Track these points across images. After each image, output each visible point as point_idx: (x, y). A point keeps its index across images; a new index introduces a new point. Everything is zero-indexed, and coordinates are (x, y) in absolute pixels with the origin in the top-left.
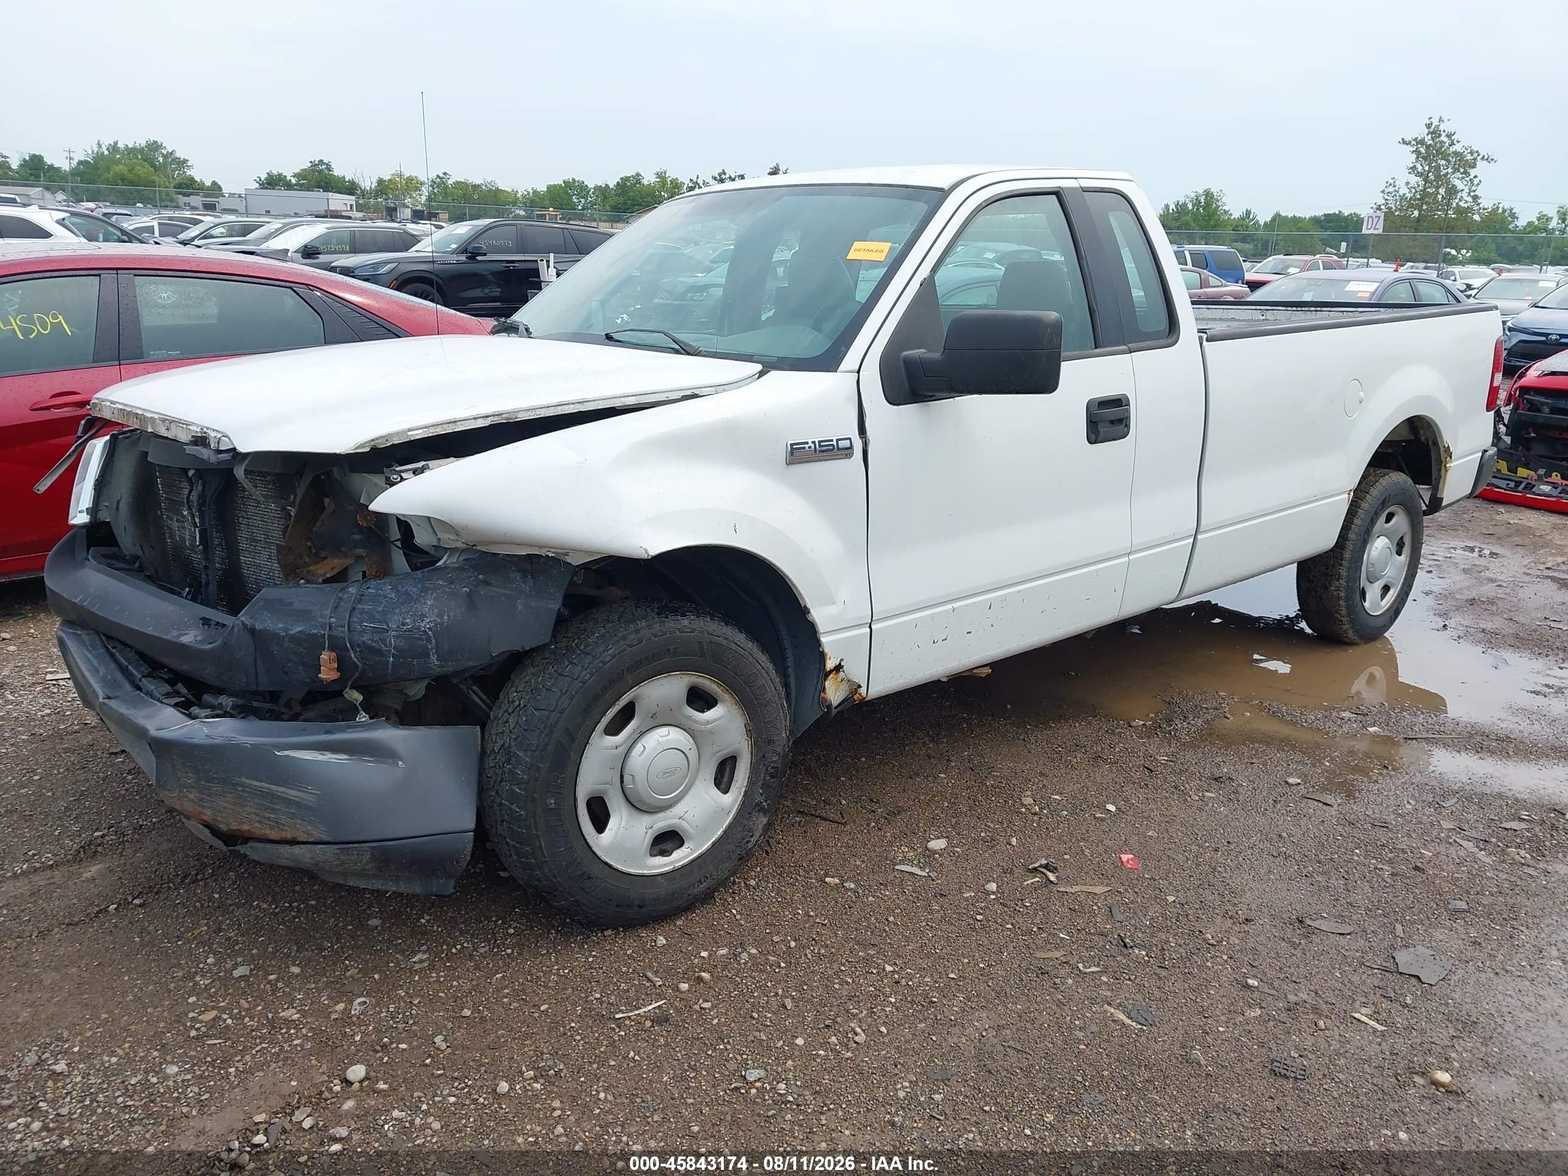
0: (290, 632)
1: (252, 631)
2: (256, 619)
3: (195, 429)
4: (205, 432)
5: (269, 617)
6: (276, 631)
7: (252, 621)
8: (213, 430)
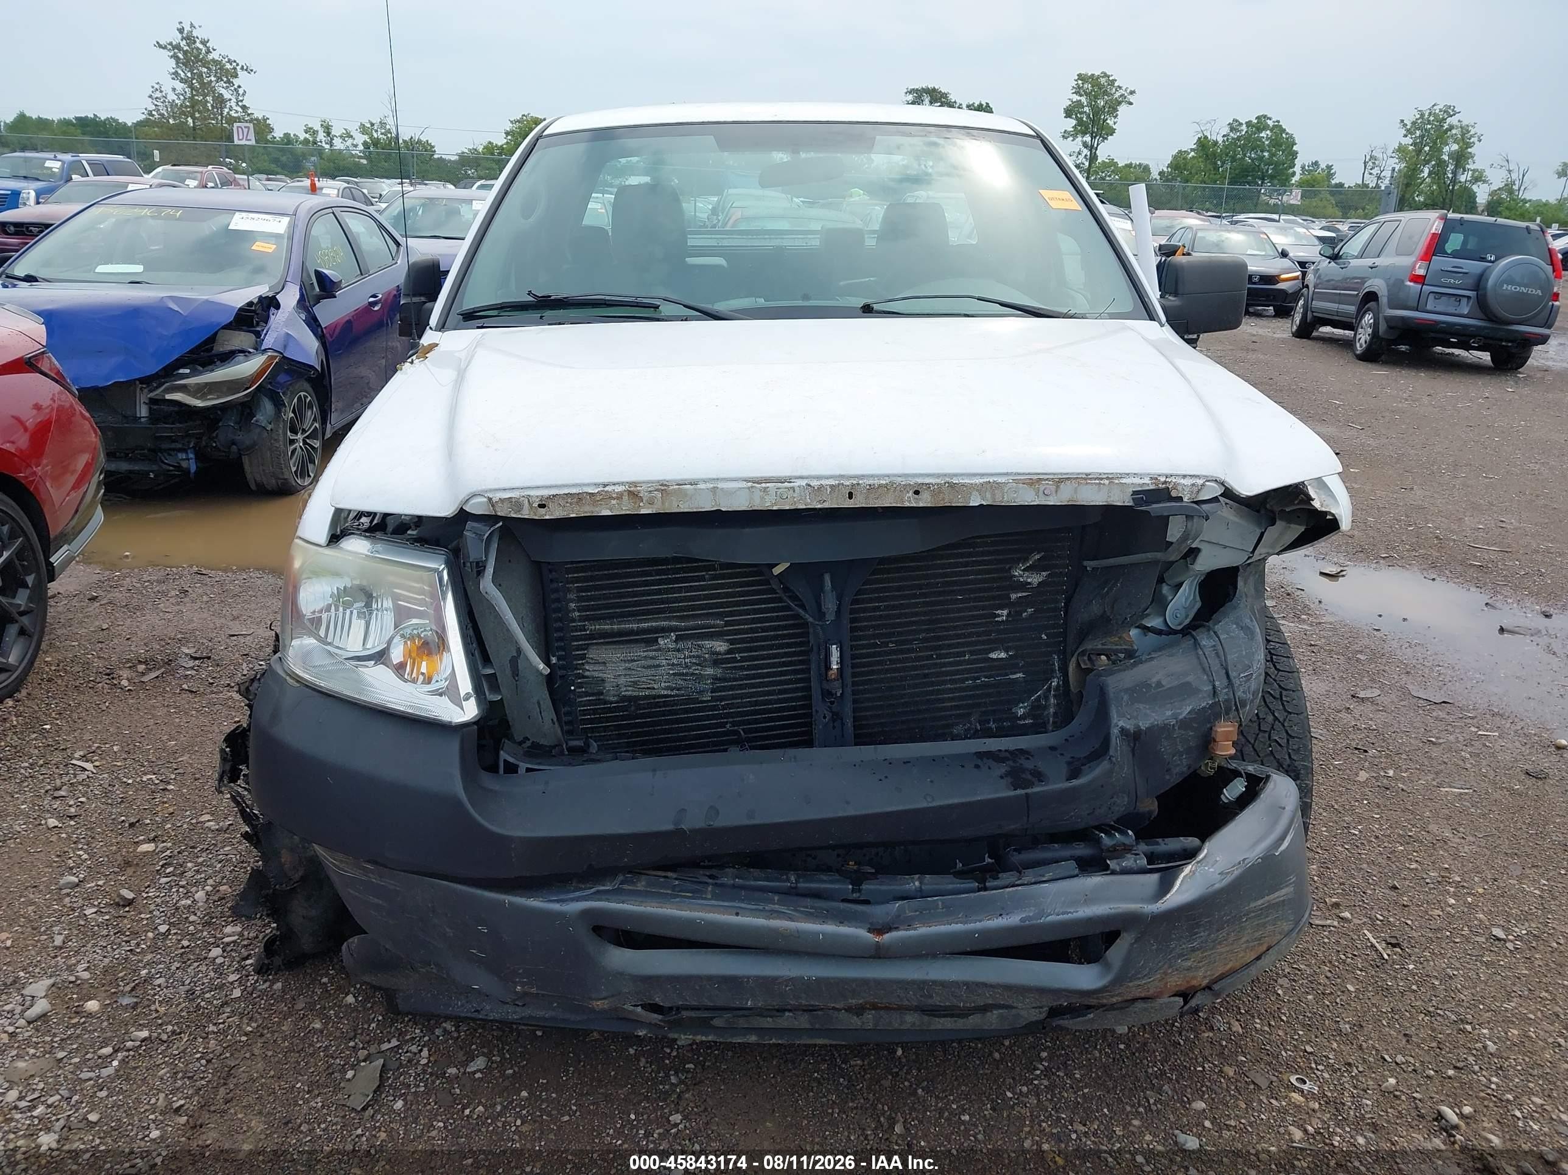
0: (1180, 717)
1: (1137, 737)
2: (1136, 718)
3: (1137, 481)
4: (1165, 482)
5: (1149, 709)
6: (1166, 722)
7: (1133, 722)
8: (1184, 476)
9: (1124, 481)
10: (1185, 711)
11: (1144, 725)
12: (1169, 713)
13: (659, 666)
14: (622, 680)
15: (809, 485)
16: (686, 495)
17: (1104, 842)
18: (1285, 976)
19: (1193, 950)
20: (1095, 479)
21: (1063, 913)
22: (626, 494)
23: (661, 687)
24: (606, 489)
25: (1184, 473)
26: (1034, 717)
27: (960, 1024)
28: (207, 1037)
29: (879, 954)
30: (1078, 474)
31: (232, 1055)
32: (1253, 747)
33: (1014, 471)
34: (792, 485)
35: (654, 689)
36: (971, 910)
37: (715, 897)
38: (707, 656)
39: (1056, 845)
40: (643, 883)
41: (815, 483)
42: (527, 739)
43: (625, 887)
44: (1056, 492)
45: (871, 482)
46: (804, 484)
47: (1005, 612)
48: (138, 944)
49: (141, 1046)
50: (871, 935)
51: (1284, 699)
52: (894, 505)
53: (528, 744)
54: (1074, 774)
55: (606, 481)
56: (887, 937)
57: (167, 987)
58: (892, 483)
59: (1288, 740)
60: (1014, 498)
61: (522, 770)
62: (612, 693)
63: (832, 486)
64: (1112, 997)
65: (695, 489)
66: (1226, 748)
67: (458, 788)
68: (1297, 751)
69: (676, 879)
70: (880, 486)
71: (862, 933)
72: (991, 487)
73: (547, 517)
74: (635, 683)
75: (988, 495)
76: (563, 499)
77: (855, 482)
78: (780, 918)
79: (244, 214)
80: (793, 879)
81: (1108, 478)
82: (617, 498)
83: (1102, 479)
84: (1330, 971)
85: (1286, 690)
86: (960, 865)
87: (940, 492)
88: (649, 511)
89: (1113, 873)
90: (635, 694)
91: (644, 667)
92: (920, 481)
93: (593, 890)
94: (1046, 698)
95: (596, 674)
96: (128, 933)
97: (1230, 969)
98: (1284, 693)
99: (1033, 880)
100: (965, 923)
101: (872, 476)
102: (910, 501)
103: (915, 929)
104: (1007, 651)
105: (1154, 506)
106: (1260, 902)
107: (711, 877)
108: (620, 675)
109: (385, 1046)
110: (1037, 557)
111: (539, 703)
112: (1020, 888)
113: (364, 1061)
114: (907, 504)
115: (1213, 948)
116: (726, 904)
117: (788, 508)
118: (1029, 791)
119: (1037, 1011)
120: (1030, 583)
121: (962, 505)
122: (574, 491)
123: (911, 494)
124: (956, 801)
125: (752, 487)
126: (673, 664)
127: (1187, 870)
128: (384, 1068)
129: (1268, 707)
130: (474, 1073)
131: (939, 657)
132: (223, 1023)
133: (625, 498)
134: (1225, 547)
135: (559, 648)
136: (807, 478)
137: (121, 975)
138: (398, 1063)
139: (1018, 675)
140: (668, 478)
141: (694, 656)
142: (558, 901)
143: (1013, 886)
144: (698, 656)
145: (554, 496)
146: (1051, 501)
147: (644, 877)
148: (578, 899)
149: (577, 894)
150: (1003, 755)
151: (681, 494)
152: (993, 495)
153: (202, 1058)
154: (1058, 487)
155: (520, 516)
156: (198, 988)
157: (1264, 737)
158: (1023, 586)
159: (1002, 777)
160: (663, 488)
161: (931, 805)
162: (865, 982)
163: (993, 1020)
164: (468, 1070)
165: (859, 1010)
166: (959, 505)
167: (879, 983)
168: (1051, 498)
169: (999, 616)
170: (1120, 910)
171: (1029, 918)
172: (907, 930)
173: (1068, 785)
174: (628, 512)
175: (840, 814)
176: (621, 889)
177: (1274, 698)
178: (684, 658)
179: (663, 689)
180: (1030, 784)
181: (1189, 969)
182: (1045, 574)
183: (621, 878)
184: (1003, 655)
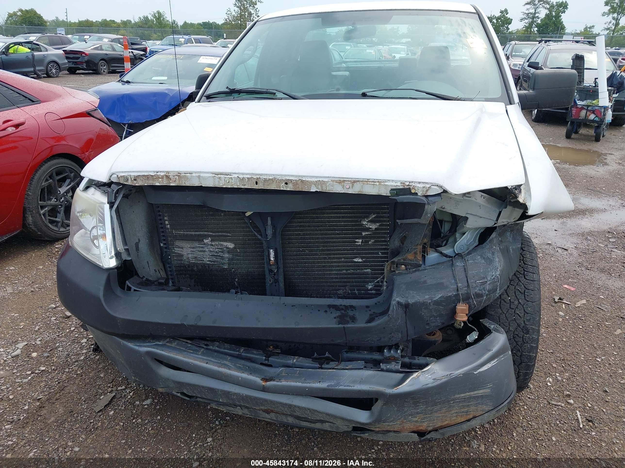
0: (434, 299)
1: (406, 306)
2: (407, 297)
3: (394, 184)
4: (409, 185)
5: (416, 293)
6: (424, 301)
7: (405, 299)
8: (419, 183)
9: (386, 183)
10: (438, 296)
11: (411, 301)
12: (427, 297)
13: (205, 251)
14: (190, 256)
15: (238, 177)
16: (188, 178)
17: (385, 354)
18: (522, 427)
19: (418, 413)
20: (372, 182)
21: (348, 386)
22: (165, 176)
23: (207, 260)
24: (157, 174)
25: (420, 181)
26: (376, 290)
27: (313, 425)
28: (63, 373)
29: (264, 389)
30: (363, 179)
31: (68, 382)
32: (505, 316)
33: (332, 176)
34: (231, 176)
35: (203, 261)
36: (310, 377)
37: (203, 354)
38: (225, 249)
39: (366, 352)
40: (175, 344)
41: (241, 176)
42: (144, 277)
43: (168, 344)
44: (352, 187)
45: (265, 177)
46: (236, 177)
47: (360, 241)
48: (62, 333)
49: (41, 373)
50: (261, 382)
51: (526, 294)
52: (276, 189)
53: (145, 279)
54: (370, 321)
55: (157, 170)
56: (268, 383)
57: (62, 352)
58: (275, 179)
59: (524, 314)
60: (332, 189)
61: (132, 290)
62: (186, 261)
63: (248, 178)
64: (376, 428)
65: (191, 176)
66: (462, 317)
67: (101, 295)
68: (529, 320)
69: (190, 344)
70: (269, 179)
71: (257, 380)
72: (321, 183)
73: (137, 185)
74: (196, 257)
75: (320, 187)
76: (142, 177)
77: (258, 177)
78: (224, 368)
79: (204, 57)
80: (242, 350)
81: (378, 182)
82: (161, 178)
83: (375, 182)
84: (547, 428)
85: (528, 289)
86: (316, 355)
87: (297, 184)
88: (174, 185)
89: (382, 370)
90: (196, 262)
91: (198, 251)
92: (288, 178)
93: (154, 343)
94: (382, 282)
95: (179, 252)
96: (61, 329)
97: (446, 425)
98: (526, 291)
99: (342, 368)
100: (303, 383)
101: (266, 175)
102: (283, 187)
103: (281, 382)
104: (362, 259)
105: (400, 197)
106: (462, 395)
107: (207, 345)
108: (189, 254)
109: (120, 388)
110: (374, 216)
111: (148, 262)
112: (335, 370)
113: (110, 393)
114: (282, 189)
115: (431, 413)
116: (205, 358)
117: (230, 187)
118: (346, 326)
119: (347, 427)
120: (371, 228)
121: (307, 190)
122: (146, 174)
123: (283, 184)
124: (309, 326)
125: (214, 176)
126: (211, 251)
127: (415, 375)
128: (114, 397)
129: (516, 296)
130: (145, 405)
131: (330, 258)
132: (72, 369)
133: (165, 178)
134: (481, 217)
135: (164, 240)
136: (238, 174)
137: (50, 344)
138: (120, 396)
139: (368, 270)
140: (181, 170)
141: (219, 249)
142: (138, 346)
143: (333, 369)
144: (221, 249)
145: (139, 176)
146: (350, 191)
147: (177, 341)
148: (145, 346)
149: (148, 344)
150: (341, 307)
151: (186, 178)
152: (322, 187)
153: (57, 381)
154: (353, 185)
155: (127, 184)
156: (71, 354)
157: (511, 311)
158: (368, 229)
159: (335, 318)
160: (179, 175)
161: (296, 327)
162: (266, 400)
163: (326, 426)
164: (143, 404)
165: (268, 412)
166: (306, 190)
167: (272, 402)
168: (350, 190)
169: (357, 242)
170: (374, 389)
171: (331, 385)
172: (277, 382)
173: (366, 325)
174: (166, 185)
175: (254, 326)
176: (166, 345)
177: (521, 293)
178: (215, 249)
179: (208, 261)
180: (347, 323)
181: (417, 422)
182: (378, 224)
183: (168, 340)
184: (360, 260)
